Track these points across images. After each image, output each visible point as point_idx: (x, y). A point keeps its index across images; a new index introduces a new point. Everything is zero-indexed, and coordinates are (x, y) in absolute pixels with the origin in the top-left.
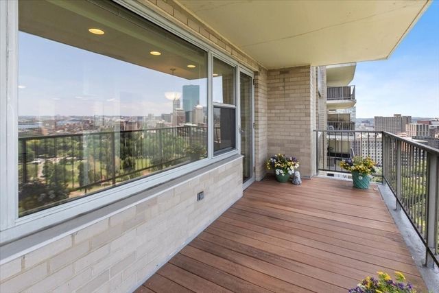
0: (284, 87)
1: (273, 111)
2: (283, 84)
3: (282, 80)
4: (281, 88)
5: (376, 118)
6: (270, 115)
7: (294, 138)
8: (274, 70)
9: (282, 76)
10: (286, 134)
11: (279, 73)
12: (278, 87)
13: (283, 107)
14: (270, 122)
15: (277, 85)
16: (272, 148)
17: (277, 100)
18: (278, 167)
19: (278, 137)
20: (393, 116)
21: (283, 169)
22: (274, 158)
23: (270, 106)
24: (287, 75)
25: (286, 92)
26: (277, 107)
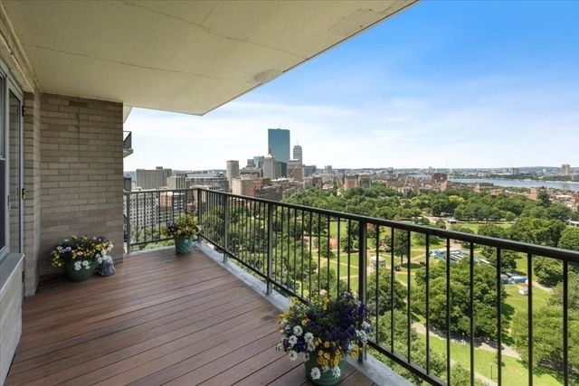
0: (78, 127)
1: (53, 166)
2: (75, 123)
3: (72, 116)
4: (73, 129)
5: (138, 171)
6: (46, 172)
7: (95, 207)
8: (57, 97)
9: (74, 109)
10: (81, 202)
11: (67, 103)
12: (66, 126)
13: (76, 160)
14: (46, 185)
15: (63, 122)
16: (51, 229)
17: (63, 147)
18: (78, 258)
19: (65, 210)
20: (155, 169)
21: (88, 258)
22: (64, 246)
23: (46, 157)
24: (83, 110)
25: (82, 136)
26: (62, 159)
